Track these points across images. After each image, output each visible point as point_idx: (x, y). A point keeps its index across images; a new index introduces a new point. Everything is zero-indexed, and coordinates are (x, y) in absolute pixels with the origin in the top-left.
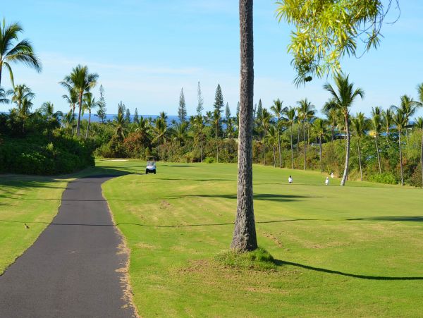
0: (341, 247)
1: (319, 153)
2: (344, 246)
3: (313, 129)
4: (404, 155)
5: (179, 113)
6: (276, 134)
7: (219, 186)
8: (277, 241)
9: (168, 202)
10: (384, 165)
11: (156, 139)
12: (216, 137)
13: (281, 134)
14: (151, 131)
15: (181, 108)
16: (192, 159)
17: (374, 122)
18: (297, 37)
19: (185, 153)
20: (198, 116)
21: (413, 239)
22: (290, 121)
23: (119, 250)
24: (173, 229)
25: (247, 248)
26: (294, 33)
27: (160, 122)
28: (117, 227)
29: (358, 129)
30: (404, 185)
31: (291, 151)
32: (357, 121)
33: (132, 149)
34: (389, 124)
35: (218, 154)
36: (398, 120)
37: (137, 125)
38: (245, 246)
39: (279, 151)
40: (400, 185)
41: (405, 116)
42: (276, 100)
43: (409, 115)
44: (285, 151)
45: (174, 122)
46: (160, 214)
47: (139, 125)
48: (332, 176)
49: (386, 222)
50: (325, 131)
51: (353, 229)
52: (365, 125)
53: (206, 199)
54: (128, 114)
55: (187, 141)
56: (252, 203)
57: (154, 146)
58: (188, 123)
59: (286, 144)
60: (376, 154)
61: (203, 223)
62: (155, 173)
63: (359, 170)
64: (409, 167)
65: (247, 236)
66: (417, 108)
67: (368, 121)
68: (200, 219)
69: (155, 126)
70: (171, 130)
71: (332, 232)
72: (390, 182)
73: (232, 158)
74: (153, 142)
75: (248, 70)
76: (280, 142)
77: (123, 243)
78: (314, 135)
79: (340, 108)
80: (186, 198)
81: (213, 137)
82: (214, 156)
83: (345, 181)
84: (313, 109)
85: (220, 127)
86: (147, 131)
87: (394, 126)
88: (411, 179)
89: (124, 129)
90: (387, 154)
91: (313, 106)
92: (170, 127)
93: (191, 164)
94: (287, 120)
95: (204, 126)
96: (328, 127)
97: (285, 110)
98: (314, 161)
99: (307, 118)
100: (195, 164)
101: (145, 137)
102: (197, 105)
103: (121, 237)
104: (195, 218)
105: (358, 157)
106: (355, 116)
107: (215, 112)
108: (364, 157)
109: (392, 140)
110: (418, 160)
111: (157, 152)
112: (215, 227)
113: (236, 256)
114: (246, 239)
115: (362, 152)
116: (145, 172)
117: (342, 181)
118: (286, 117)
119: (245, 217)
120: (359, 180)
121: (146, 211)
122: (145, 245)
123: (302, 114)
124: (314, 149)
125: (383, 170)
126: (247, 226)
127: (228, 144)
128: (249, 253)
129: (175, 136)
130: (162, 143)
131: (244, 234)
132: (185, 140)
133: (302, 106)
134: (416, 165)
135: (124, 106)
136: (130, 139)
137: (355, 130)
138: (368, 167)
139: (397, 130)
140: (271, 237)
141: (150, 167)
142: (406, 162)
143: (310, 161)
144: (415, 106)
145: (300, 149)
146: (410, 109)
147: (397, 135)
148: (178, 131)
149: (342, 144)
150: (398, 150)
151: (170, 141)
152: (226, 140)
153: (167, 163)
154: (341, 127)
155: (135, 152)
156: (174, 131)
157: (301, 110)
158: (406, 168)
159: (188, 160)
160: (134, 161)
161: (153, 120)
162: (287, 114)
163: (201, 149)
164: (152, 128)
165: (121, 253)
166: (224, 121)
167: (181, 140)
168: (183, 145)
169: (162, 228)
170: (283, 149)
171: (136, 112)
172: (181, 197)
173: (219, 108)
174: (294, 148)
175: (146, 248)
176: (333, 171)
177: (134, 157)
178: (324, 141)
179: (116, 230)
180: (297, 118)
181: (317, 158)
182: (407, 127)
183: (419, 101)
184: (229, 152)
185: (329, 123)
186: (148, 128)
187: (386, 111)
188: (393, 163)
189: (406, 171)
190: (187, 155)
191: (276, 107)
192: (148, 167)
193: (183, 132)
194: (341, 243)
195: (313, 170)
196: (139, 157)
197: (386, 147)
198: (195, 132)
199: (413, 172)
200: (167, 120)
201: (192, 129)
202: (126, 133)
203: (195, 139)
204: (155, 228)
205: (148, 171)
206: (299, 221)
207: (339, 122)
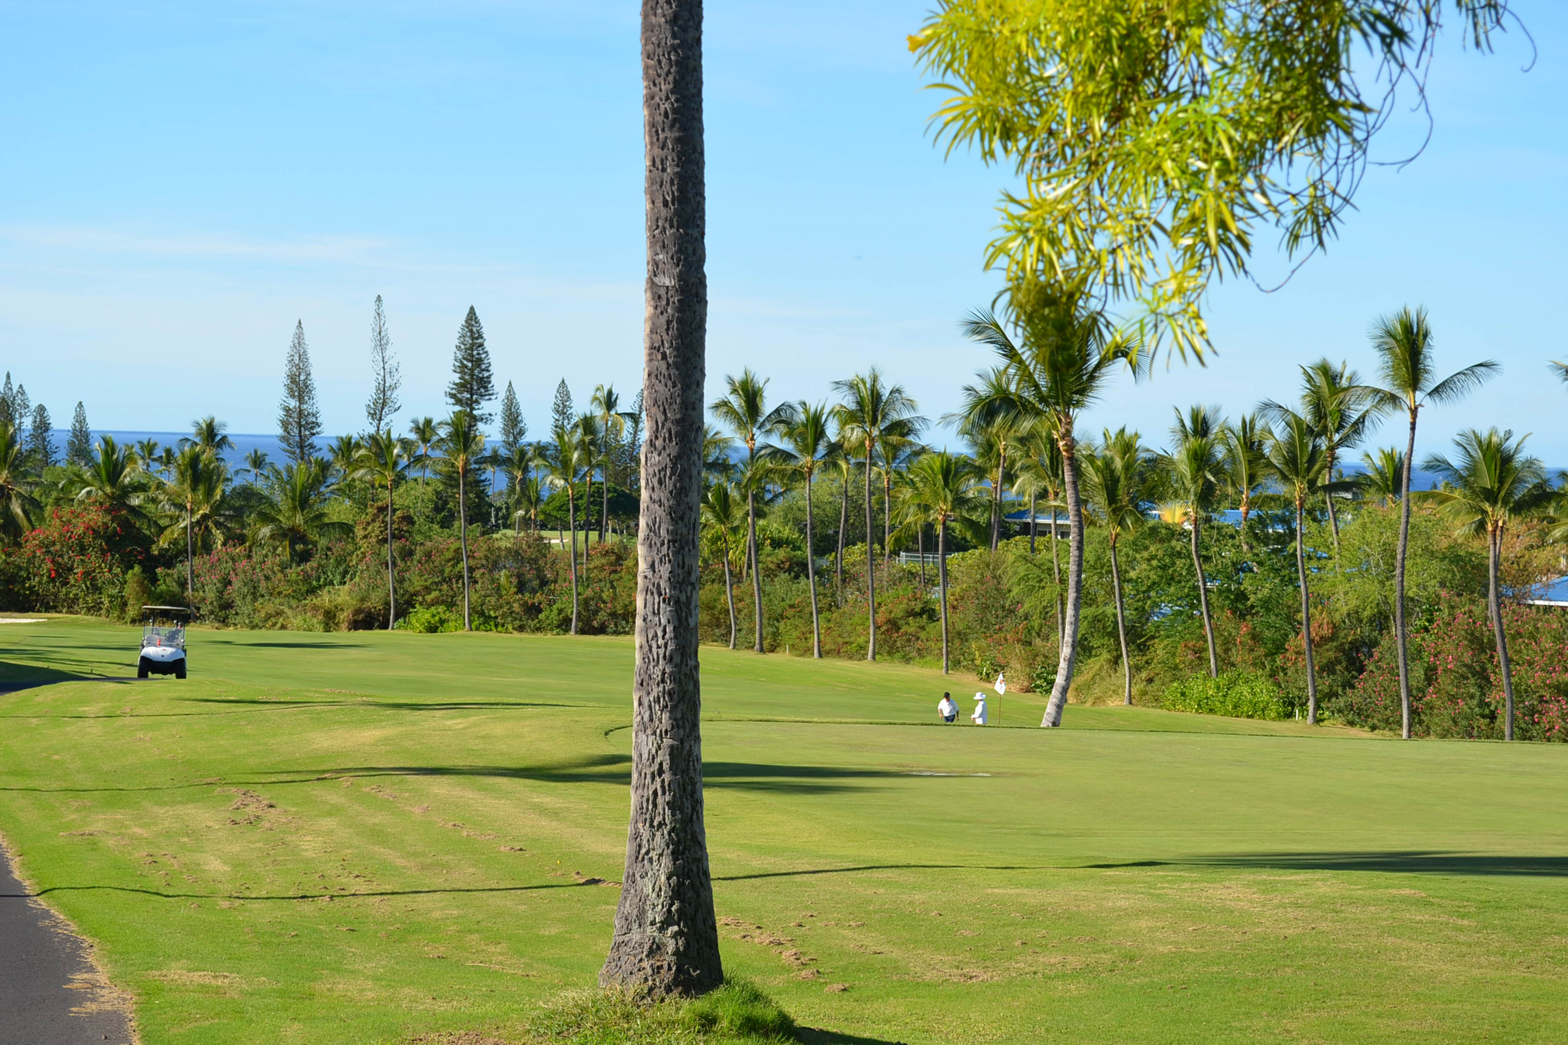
0: (1076, 974)
1: (936, 594)
2: (1088, 971)
3: (907, 493)
4: (1321, 601)
5: (285, 425)
6: (738, 513)
7: (498, 729)
8: (788, 953)
9: (266, 796)
10: (1228, 644)
11: (174, 532)
12: (459, 523)
13: (759, 514)
14: (154, 500)
15: (293, 403)
16: (344, 616)
17: (1185, 468)
18: (1021, 211)
19: (312, 591)
20: (374, 439)
21: (1389, 941)
22: (805, 460)
23: (79, 998)
24: (306, 907)
25: (676, 982)
26: (1013, 200)
27: (194, 460)
28: (43, 902)
29: (1112, 498)
30: (1318, 721)
31: (809, 584)
32: (1108, 463)
33: (62, 573)
34: (1252, 478)
35: (469, 598)
36: (1292, 461)
37: (88, 475)
38: (667, 976)
39: (752, 583)
40: (1301, 723)
41: (1323, 443)
42: (738, 377)
43: (1340, 443)
44: (782, 581)
45: (258, 461)
46: (236, 848)
47: (97, 475)
48: (1000, 687)
49: (1265, 875)
50: (960, 501)
51: (1122, 903)
52: (1143, 480)
53: (440, 786)
54: (42, 427)
55: (323, 542)
56: (697, 804)
57: (169, 559)
58: (325, 467)
59: (782, 553)
60: (1192, 598)
61: (438, 882)
62: (181, 674)
63: (1116, 661)
64: (1340, 648)
65: (675, 936)
66: (1374, 414)
67: (1157, 463)
68: (424, 867)
69: (171, 479)
70: (247, 493)
71: (1031, 915)
72: (1257, 711)
73: (533, 610)
74: (163, 543)
75: (681, 277)
76: (758, 547)
77: (91, 969)
78: (913, 518)
79: (1038, 413)
80: (345, 781)
81: (446, 523)
82: (451, 605)
83: (1059, 707)
84: (906, 415)
85: (476, 486)
86: (136, 501)
87: (1276, 487)
88: (1354, 697)
89: (23, 490)
90: (1242, 596)
91: (910, 404)
92: (238, 482)
93: (343, 635)
94: (787, 456)
95: (399, 479)
96: (971, 488)
97: (782, 417)
98: (911, 626)
99: (879, 447)
100: (362, 635)
101: (126, 524)
102: (369, 394)
103: (77, 945)
104: (400, 862)
105: (1112, 609)
106: (1099, 441)
107: (456, 424)
108: (1141, 611)
109: (1265, 540)
110: (1381, 620)
111: (183, 584)
112: (497, 900)
113: (627, 1017)
114: (671, 948)
115: (1128, 587)
116: (134, 672)
117: (1050, 709)
118: (786, 445)
119: (666, 861)
120: (1116, 704)
121: (167, 834)
122: (196, 976)
123: (854, 434)
124: (912, 574)
125: (1225, 663)
126: (677, 893)
127: (515, 554)
128: (686, 1003)
129: (266, 518)
130: (207, 548)
131: (662, 929)
132: (313, 536)
133: (860, 403)
134: (1375, 643)
135: (21, 391)
136: (51, 529)
137: (1099, 501)
138: (1160, 649)
139: (1288, 503)
140: (761, 938)
141: (156, 651)
142: (1326, 631)
143: (894, 625)
144: (1367, 404)
145: (847, 578)
146: (1343, 417)
147: (1285, 521)
148: (278, 497)
149: (1039, 557)
150: (1292, 581)
151: (242, 539)
152: (505, 538)
153: (229, 633)
154: (1033, 489)
155: (76, 587)
156: (261, 498)
157: (850, 417)
158: (1329, 653)
159: (330, 620)
160: (74, 624)
161: (159, 452)
162: (790, 434)
163: (389, 577)
164: (160, 486)
165: (92, 1007)
166: (495, 459)
167: (294, 536)
168: (304, 557)
169: (256, 905)
170: (770, 574)
171: (80, 419)
172: (321, 777)
173: (471, 404)
174: (818, 572)
175: (204, 989)
176: (998, 668)
177: (71, 605)
178: (955, 545)
179: (46, 914)
180: (834, 449)
181: (928, 612)
182: (1331, 488)
183: (1386, 386)
184: (521, 587)
185: (980, 473)
186: (141, 487)
187: (1237, 425)
188: (1268, 634)
189: (1329, 668)
190: (325, 598)
191: (736, 402)
192: (151, 651)
193: (302, 502)
194: (1074, 961)
195: (907, 660)
196: (95, 609)
197: (1240, 568)
198: (362, 505)
199: (1361, 669)
200: (225, 453)
201: (348, 490)
202: (33, 505)
203: (359, 532)
204: (225, 904)
205: (148, 667)
206: (876, 874)
207: (1026, 468)
